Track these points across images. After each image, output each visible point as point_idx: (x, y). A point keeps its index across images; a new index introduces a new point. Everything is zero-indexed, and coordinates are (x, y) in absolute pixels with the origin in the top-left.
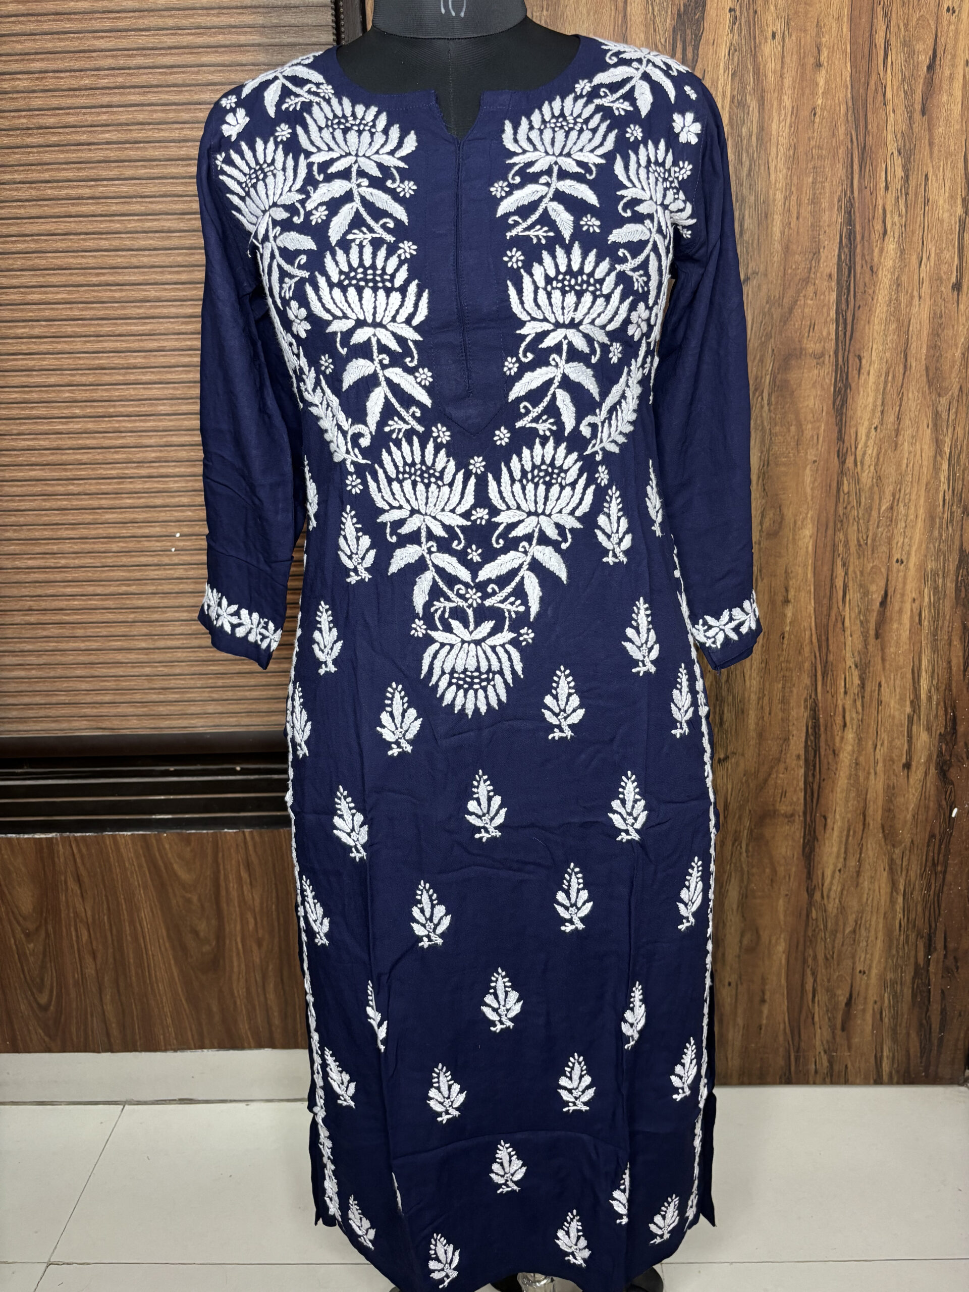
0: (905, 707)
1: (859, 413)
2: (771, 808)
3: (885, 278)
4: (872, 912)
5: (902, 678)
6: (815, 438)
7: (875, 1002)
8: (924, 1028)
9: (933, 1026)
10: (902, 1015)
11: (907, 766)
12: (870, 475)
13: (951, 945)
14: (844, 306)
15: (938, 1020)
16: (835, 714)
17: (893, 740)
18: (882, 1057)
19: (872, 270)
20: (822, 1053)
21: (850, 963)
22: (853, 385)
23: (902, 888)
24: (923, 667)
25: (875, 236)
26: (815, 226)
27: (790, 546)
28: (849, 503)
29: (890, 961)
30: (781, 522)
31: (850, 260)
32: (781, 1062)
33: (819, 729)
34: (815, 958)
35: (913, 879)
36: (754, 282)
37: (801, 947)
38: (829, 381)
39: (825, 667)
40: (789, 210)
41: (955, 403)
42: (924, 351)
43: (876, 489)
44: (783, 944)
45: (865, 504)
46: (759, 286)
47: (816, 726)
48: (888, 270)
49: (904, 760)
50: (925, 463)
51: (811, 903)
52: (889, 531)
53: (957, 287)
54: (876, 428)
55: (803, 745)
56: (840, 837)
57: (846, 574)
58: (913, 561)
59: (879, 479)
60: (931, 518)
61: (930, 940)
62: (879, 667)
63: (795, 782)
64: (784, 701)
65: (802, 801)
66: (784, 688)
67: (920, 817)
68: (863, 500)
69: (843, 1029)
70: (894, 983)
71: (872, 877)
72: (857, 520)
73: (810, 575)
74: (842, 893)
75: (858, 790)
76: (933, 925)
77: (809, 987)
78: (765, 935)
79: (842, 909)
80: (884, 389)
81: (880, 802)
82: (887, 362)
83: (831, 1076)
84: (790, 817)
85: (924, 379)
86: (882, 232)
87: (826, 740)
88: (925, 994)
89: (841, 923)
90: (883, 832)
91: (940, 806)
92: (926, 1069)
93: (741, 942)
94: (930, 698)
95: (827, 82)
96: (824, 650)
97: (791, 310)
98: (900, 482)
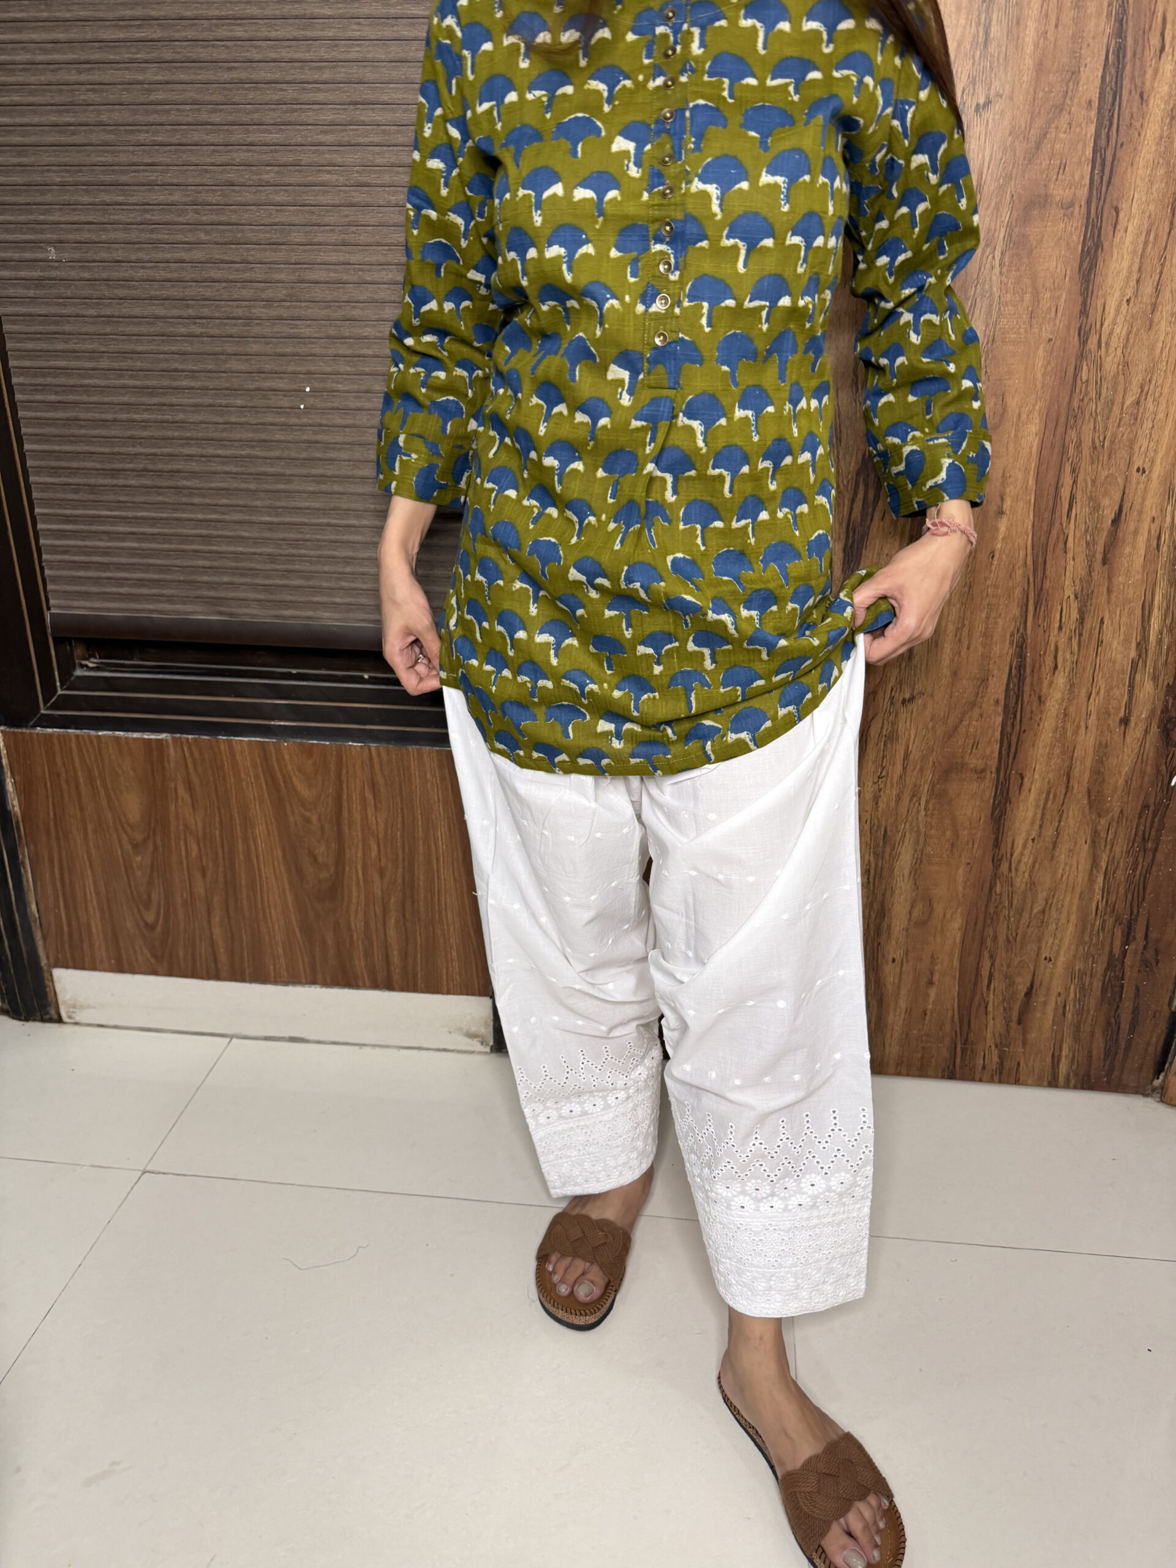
0: (1130, 649)
1: (1110, 279)
2: (959, 761)
3: (1157, 108)
4: (1066, 891)
5: (1129, 615)
6: (1054, 310)
7: (1060, 994)
8: (1111, 1028)
9: (1122, 1026)
10: (1088, 1010)
11: (1125, 721)
12: (1116, 360)
13: (1154, 935)
14: (1103, 142)
15: (1129, 1020)
16: (1045, 653)
17: (1111, 688)
18: (1059, 1057)
19: (1142, 97)
20: (993, 1047)
21: (1034, 947)
22: (1106, 245)
23: (1103, 865)
24: (1156, 602)
25: (1150, 54)
26: (1077, 37)
27: (1011, 445)
28: (1086, 394)
29: (1081, 948)
30: (1002, 415)
31: (1116, 83)
32: (945, 1053)
33: (1025, 671)
34: (995, 939)
35: (1118, 856)
36: (997, 107)
37: (980, 925)
38: (1077, 238)
39: (1039, 595)
40: (1047, 16)
43: (1121, 377)
44: (959, 920)
45: (1107, 397)
46: (1002, 113)
47: (1021, 667)
48: (1162, 98)
49: (1122, 714)
51: (995, 876)
52: (1132, 431)
54: (1128, 301)
55: (1003, 687)
56: (1037, 800)
57: (1075, 482)
58: (1158, 471)
59: (1126, 364)
61: (1130, 927)
62: (1104, 598)
63: (990, 732)
64: (986, 635)
65: (996, 755)
66: (988, 618)
67: (1134, 782)
68: (1104, 392)
69: (1019, 1022)
70: (1082, 974)
71: (1070, 850)
73: (1031, 482)
74: (1033, 866)
75: (1063, 745)
76: (1135, 911)
77: (985, 972)
78: (939, 909)
79: (1032, 885)
80: (1144, 250)
81: (1089, 763)
82: (1149, 217)
83: (1001, 1073)
84: (981, 772)
86: (1158, 47)
87: (1032, 684)
88: (1117, 989)
89: (1029, 901)
90: (1089, 797)
91: (1158, 771)
92: (1109, 1074)
93: (910, 913)
94: (1160, 641)
96: (1040, 576)
97: (1039, 144)
98: (1151, 371)
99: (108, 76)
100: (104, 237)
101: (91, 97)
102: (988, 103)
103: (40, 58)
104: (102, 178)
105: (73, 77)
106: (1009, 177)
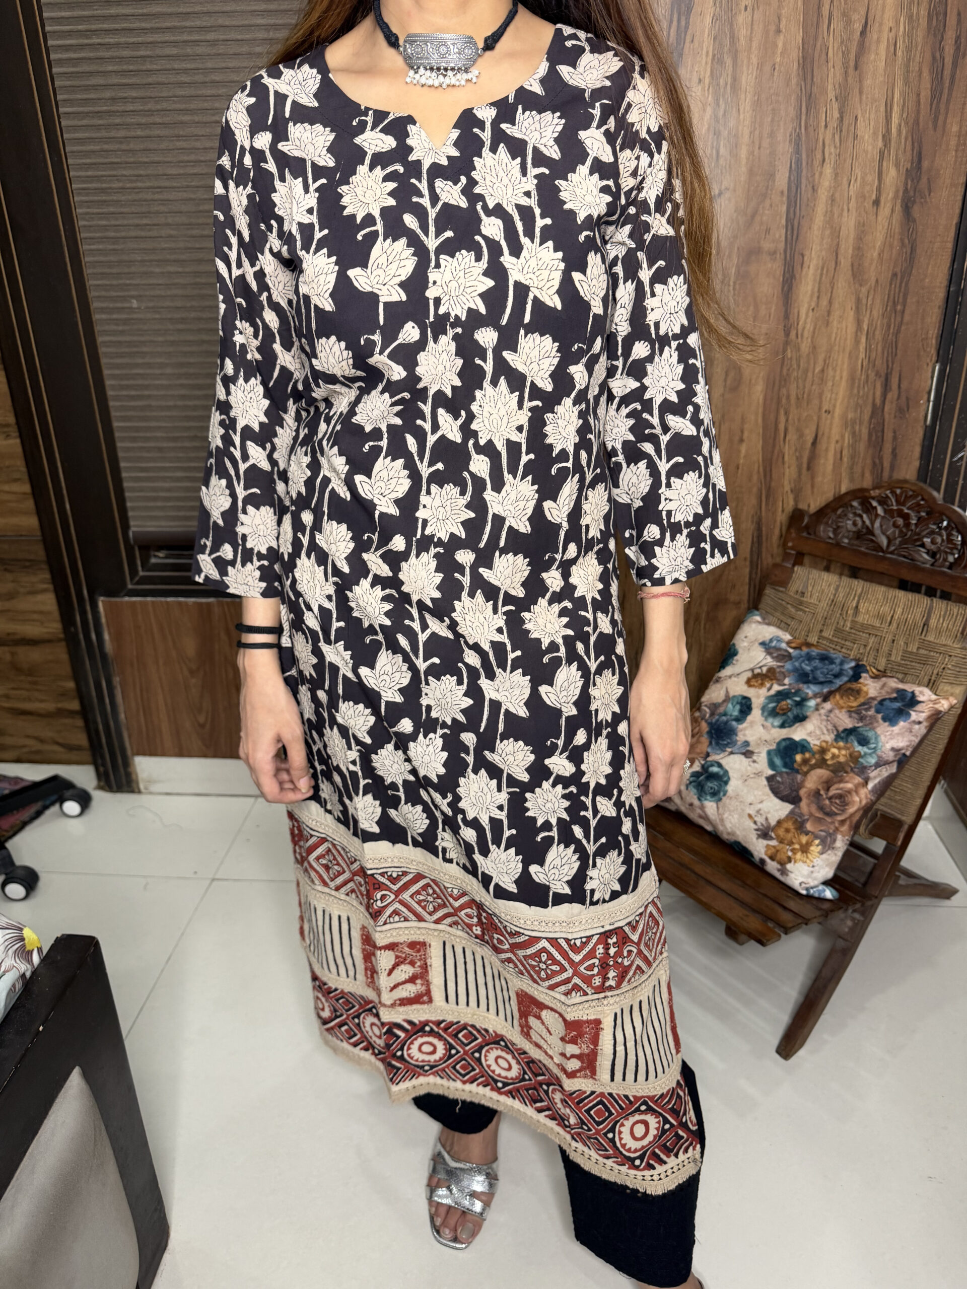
1: (801, 298)
2: (724, 597)
3: (823, 195)
6: (768, 315)
12: (808, 345)
14: (792, 215)
16: (774, 528)
19: (813, 189)
22: (797, 276)
25: (817, 163)
26: (772, 154)
27: (745, 400)
28: (791, 365)
30: (739, 382)
31: (797, 181)
33: (762, 539)
36: (726, 196)
38: (779, 272)
39: (768, 491)
40: (753, 142)
41: (872, 292)
42: (850, 251)
43: (812, 355)
45: (804, 367)
46: (730, 200)
47: (760, 536)
48: (825, 189)
50: (849, 337)
52: (820, 387)
53: (877, 203)
54: (813, 310)
55: (749, 550)
57: (787, 419)
58: (838, 412)
59: (814, 348)
60: (852, 378)
62: (809, 492)
63: (742, 578)
65: (747, 593)
66: (737, 507)
68: (802, 364)
72: (797, 379)
73: (760, 421)
80: (820, 279)
82: (822, 259)
84: (738, 605)
85: (850, 272)
86: (821, 159)
87: (767, 548)
95: (784, 44)
96: (768, 478)
97: (753, 216)
98: (830, 351)
99: (173, 195)
100: (169, 293)
101: (162, 208)
102: (720, 194)
103: (128, 185)
104: (168, 257)
105: (149, 196)
106: (735, 237)
